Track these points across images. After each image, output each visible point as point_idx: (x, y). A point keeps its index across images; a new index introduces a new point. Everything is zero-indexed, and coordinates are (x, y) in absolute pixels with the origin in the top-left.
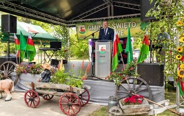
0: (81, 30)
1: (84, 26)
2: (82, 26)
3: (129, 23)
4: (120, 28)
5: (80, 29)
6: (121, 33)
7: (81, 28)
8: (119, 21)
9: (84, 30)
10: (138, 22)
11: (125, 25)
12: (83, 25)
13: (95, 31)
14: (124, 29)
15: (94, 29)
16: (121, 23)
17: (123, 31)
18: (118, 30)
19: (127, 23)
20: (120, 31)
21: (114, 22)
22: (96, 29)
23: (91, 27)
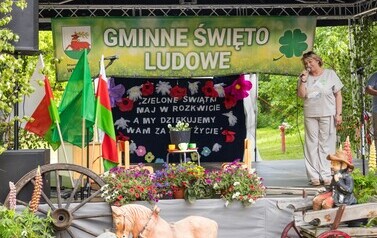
0: (73, 45)
3: (250, 30)
4: (220, 42)
6: (222, 60)
7: (75, 36)
8: (220, 20)
9: (86, 45)
10: (276, 31)
11: (236, 37)
12: (85, 24)
13: (131, 48)
14: (232, 48)
15: (128, 43)
16: (224, 30)
17: (229, 53)
18: (211, 49)
19: (242, 30)
20: (217, 54)
21: (202, 25)
22: (134, 44)
23: (117, 36)
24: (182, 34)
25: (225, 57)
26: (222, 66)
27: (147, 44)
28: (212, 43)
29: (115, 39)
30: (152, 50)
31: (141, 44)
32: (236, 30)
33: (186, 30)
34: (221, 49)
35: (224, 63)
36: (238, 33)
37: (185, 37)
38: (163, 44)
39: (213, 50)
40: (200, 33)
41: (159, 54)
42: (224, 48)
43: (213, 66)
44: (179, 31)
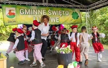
0: (9, 13)
1: (14, 9)
2: (11, 8)
3: (64, 11)
5: (7, 12)
7: (10, 11)
13: (29, 15)
14: (59, 16)
15: (28, 13)
16: (56, 11)
17: (59, 17)
18: (53, 16)
19: (61, 11)
20: (55, 17)
21: (50, 9)
22: (30, 14)
23: (24, 11)
24: (44, 11)
25: (57, 18)
26: (57, 21)
27: (34, 14)
28: (53, 14)
29: (23, 12)
30: (36, 16)
31: (32, 14)
32: (59, 11)
33: (45, 10)
34: (56, 16)
35: (58, 20)
36: (60, 12)
37: (45, 12)
38: (39, 14)
39: (54, 16)
40: (50, 11)
41: (38, 17)
42: (57, 16)
43: (54, 21)
44: (43, 11)
